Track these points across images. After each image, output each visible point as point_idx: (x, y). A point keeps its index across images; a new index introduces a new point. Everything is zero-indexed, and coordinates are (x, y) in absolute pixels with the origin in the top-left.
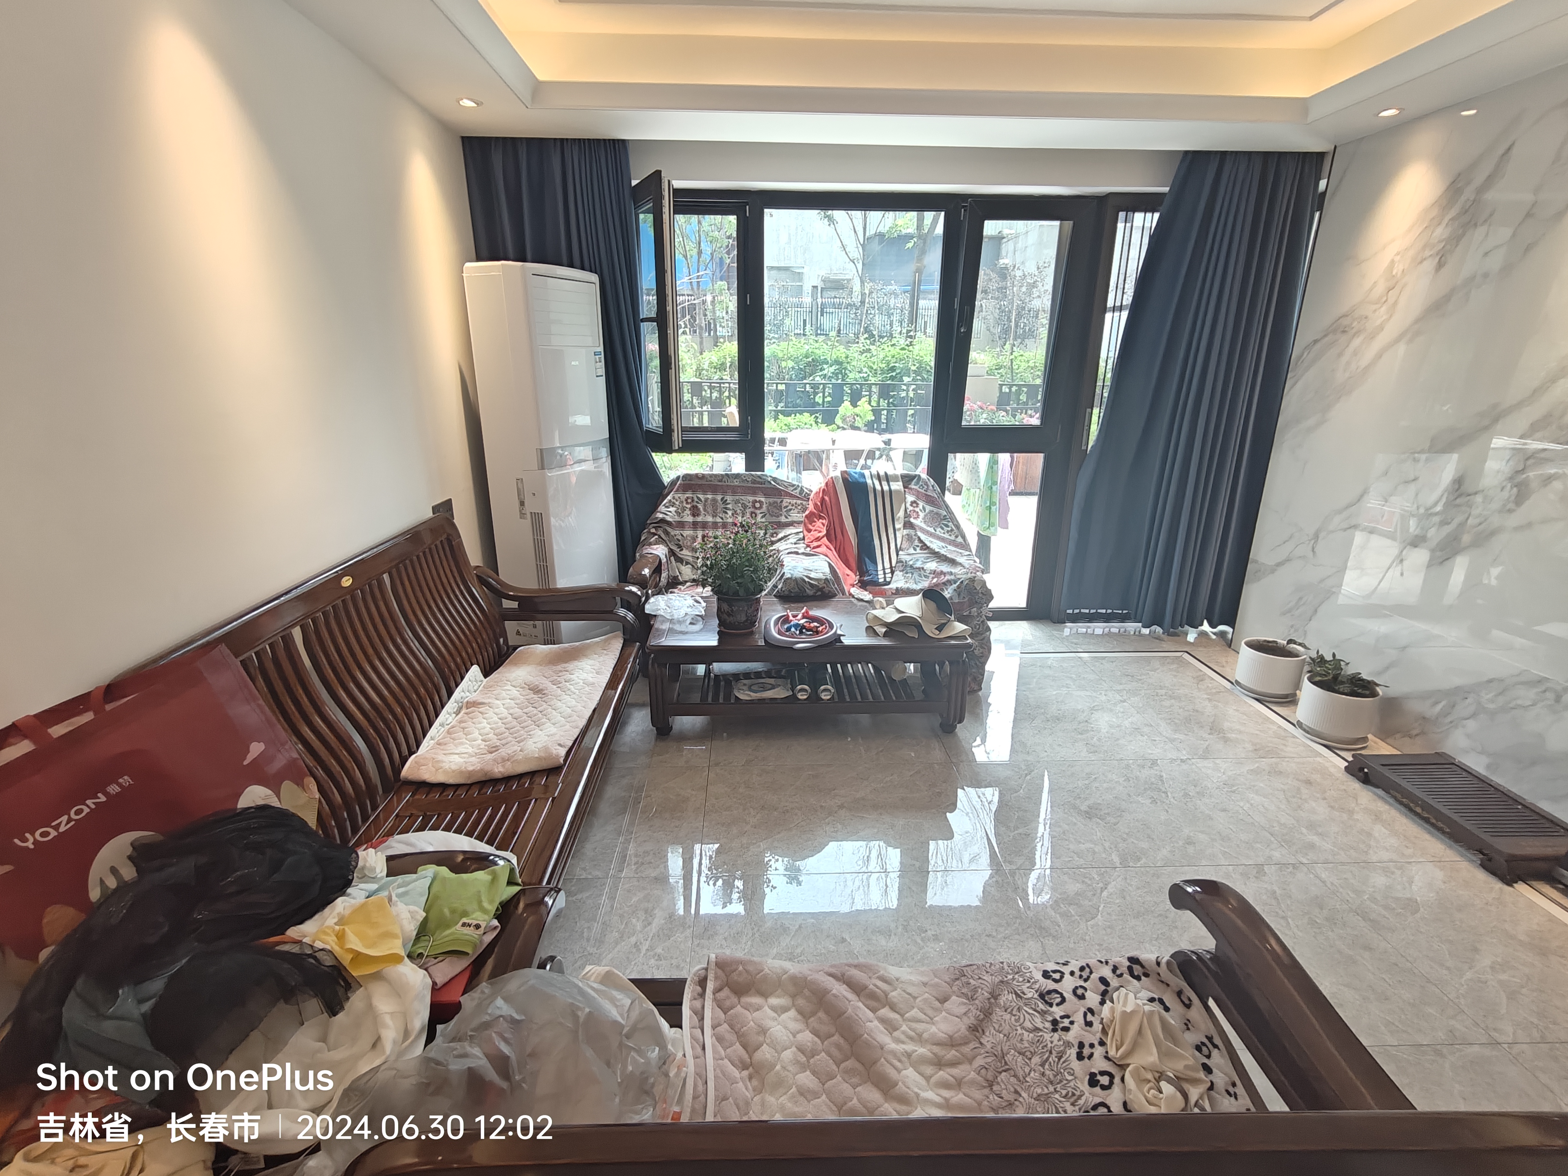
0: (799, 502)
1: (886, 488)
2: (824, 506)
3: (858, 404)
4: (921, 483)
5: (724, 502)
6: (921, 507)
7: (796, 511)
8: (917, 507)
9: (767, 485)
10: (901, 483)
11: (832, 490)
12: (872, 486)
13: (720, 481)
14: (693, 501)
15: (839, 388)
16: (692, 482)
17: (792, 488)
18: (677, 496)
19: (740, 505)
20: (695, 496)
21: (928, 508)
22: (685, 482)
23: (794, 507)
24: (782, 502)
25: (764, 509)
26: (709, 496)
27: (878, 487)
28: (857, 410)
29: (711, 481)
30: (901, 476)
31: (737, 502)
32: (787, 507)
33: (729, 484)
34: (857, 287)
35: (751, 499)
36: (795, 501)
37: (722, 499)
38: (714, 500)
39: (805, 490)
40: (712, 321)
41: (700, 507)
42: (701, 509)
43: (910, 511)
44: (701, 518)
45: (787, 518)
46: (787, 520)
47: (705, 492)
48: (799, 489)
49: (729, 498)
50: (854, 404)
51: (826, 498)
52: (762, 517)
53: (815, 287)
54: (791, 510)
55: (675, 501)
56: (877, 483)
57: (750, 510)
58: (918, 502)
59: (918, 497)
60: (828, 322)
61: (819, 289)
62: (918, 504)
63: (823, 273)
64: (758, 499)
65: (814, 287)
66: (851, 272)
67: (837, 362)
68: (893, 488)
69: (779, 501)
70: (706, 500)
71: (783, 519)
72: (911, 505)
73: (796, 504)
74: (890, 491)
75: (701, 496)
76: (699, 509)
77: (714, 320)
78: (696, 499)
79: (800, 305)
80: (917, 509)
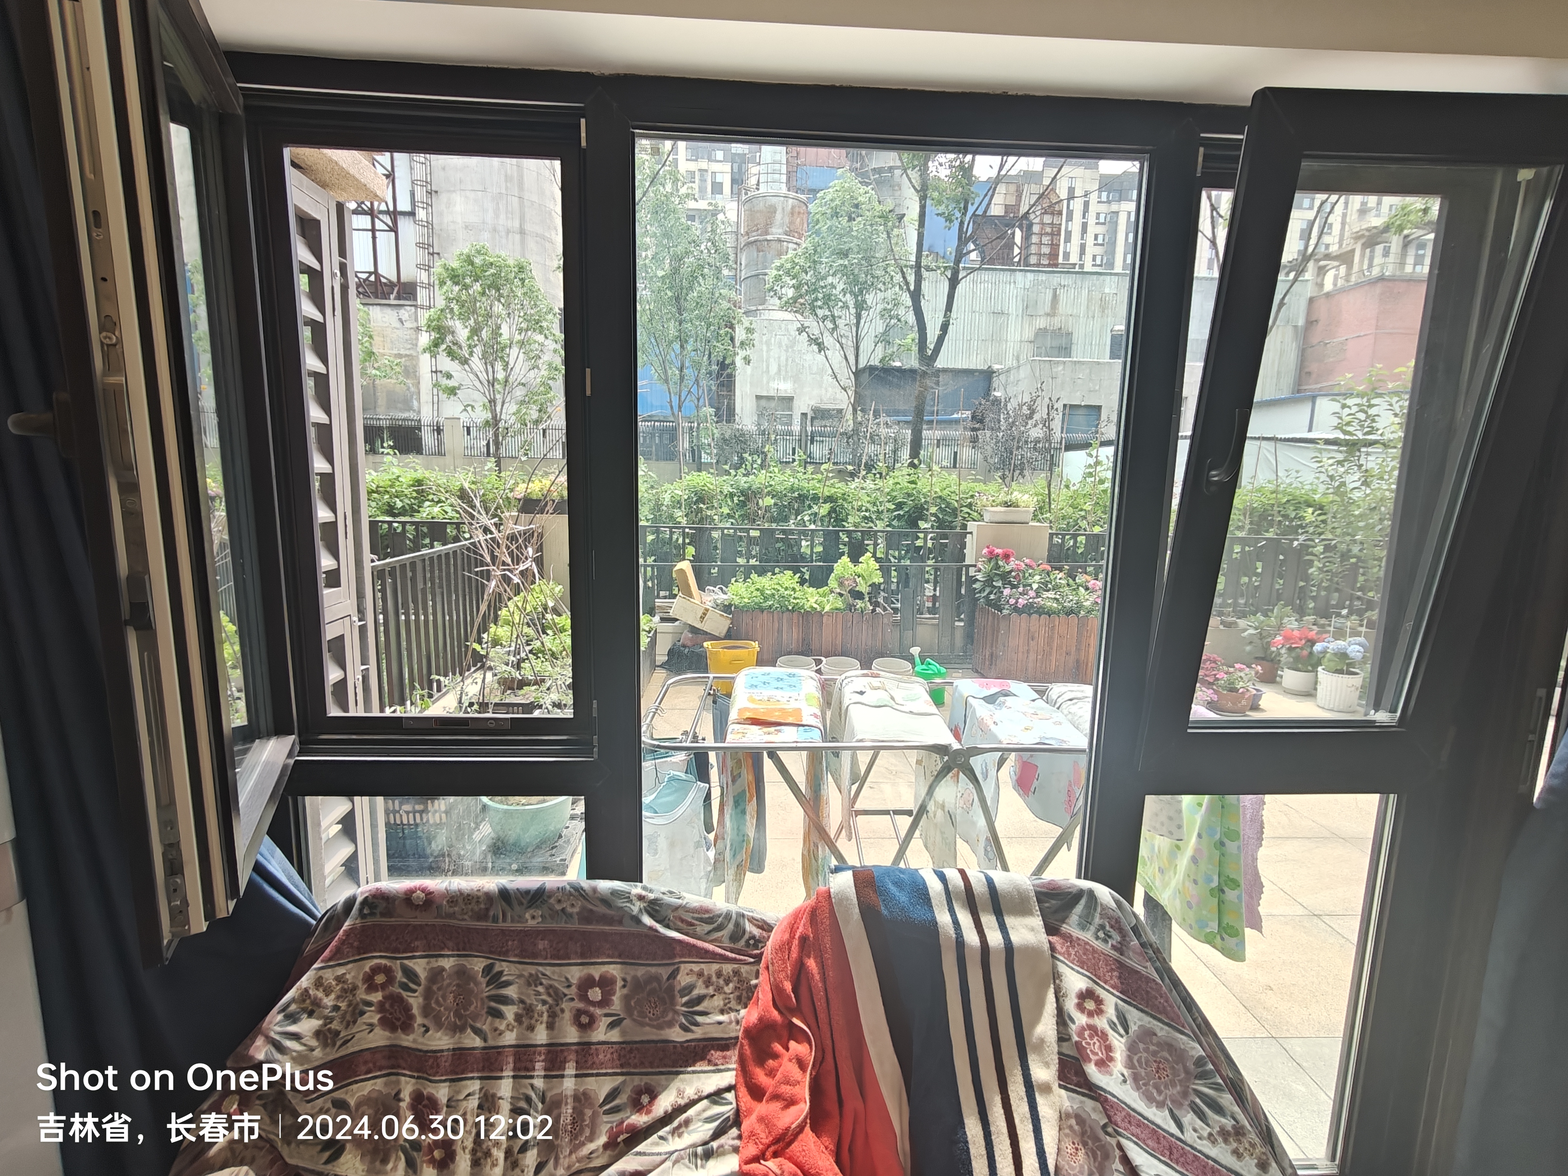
0: (728, 968)
1: (995, 938)
2: (804, 991)
3: (860, 560)
4: (1097, 920)
5: (495, 979)
6: (1110, 1011)
7: (718, 1001)
8: (1099, 1012)
9: (628, 927)
10: (1037, 922)
11: (827, 941)
12: (952, 932)
13: (482, 916)
14: (391, 980)
15: (832, 538)
16: (393, 921)
17: (708, 928)
18: (329, 976)
19: (540, 989)
20: (396, 966)
21: (1137, 1019)
22: (370, 921)
23: (711, 991)
24: (673, 975)
25: (617, 1004)
26: (448, 963)
27: (971, 937)
28: (860, 568)
29: (452, 916)
30: (1038, 894)
31: (533, 981)
32: (690, 988)
33: (508, 925)
34: (849, 416)
35: (575, 974)
36: (715, 967)
37: (488, 969)
38: (462, 973)
39: (749, 927)
40: (695, 448)
41: (415, 1002)
42: (415, 1011)
43: (1081, 1033)
44: (411, 1037)
45: (686, 1029)
46: (690, 1036)
47: (433, 951)
48: (731, 926)
49: (507, 969)
50: (855, 560)
51: (811, 963)
52: (612, 1026)
53: (804, 415)
54: (700, 999)
55: (320, 994)
56: (965, 918)
57: (572, 1004)
58: (1100, 992)
59: (1095, 975)
60: (818, 451)
61: (809, 417)
62: (1099, 1001)
63: (813, 403)
64: (596, 972)
65: (802, 414)
66: (843, 400)
67: (830, 499)
68: (1016, 938)
69: (664, 972)
70: (436, 975)
71: (676, 1035)
72: (1080, 1007)
73: (719, 974)
74: (1009, 946)
75: (420, 967)
76: (407, 1008)
77: (698, 446)
78: (399, 976)
79: (790, 433)
80: (1101, 1023)
